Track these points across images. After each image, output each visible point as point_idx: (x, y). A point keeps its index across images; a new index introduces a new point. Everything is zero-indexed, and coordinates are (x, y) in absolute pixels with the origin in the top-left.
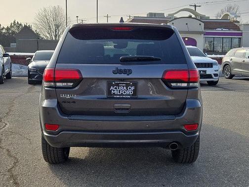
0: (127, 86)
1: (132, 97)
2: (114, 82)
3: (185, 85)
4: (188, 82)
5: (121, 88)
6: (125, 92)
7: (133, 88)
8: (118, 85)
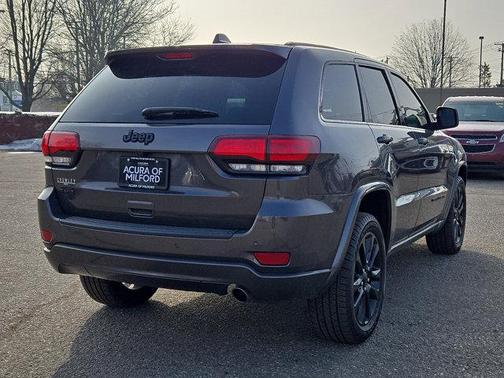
0: (151, 165)
1: (158, 187)
2: (130, 157)
3: (261, 168)
4: (268, 163)
5: (141, 170)
6: (146, 178)
7: (160, 171)
8: (135, 163)
